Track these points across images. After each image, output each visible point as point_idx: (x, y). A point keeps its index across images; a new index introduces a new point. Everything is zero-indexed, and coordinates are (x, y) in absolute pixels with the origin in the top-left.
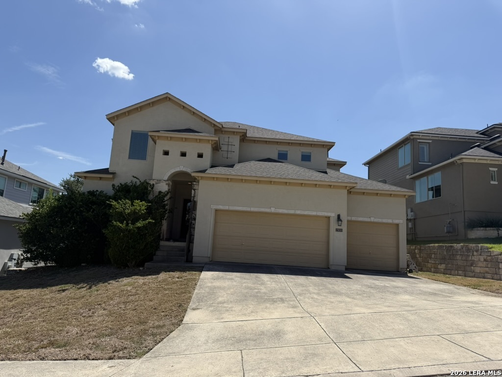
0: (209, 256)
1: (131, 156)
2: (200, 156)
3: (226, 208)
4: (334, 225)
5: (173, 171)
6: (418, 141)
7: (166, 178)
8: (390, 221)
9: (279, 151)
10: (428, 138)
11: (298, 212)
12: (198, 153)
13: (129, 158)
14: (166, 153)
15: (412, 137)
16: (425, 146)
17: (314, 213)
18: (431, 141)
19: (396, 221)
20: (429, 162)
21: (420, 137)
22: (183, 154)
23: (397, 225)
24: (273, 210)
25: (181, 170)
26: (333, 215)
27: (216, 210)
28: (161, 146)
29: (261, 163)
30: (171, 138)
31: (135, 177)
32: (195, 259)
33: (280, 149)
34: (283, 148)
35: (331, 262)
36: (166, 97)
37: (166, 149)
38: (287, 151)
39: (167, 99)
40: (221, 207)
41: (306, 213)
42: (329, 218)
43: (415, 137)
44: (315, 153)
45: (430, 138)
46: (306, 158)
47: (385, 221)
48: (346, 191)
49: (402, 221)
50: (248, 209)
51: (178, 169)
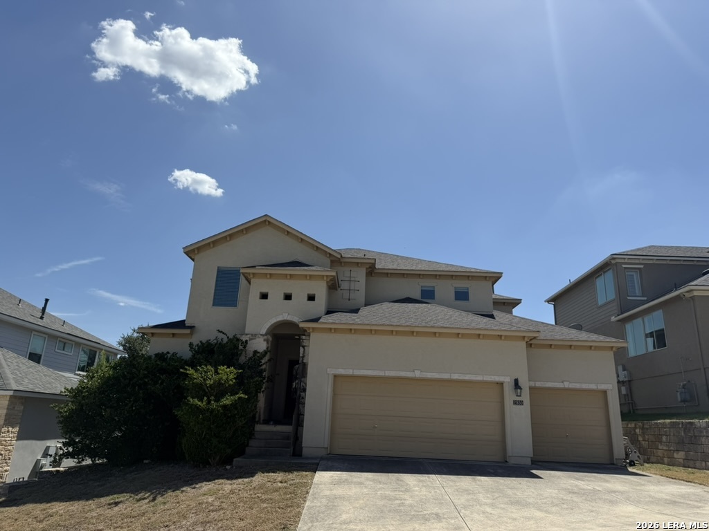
0: (326, 446)
1: (217, 302)
2: (311, 298)
3: (350, 372)
4: (510, 396)
5: (274, 321)
6: (624, 266)
7: (264, 331)
8: (593, 386)
9: (422, 287)
10: (638, 261)
11: (455, 377)
12: (308, 295)
13: (213, 305)
14: (264, 296)
15: (613, 262)
16: (634, 274)
17: (479, 378)
18: (642, 266)
19: (603, 387)
20: (643, 296)
21: (626, 261)
22: (288, 297)
23: (605, 392)
24: (418, 374)
25: (285, 318)
26: (507, 380)
27: (335, 376)
28: (258, 286)
29: (397, 304)
30: (271, 275)
31: (221, 332)
32: (305, 452)
33: (423, 284)
34: (428, 283)
35: (509, 453)
36: (265, 221)
37: (264, 290)
38: (434, 287)
39: (266, 222)
40: (341, 372)
41: (467, 377)
42: (501, 384)
43: (617, 261)
44: (474, 289)
45: (641, 261)
46: (462, 296)
47: (585, 386)
48: (524, 344)
49: (611, 387)
50: (381, 373)
51: (280, 318)
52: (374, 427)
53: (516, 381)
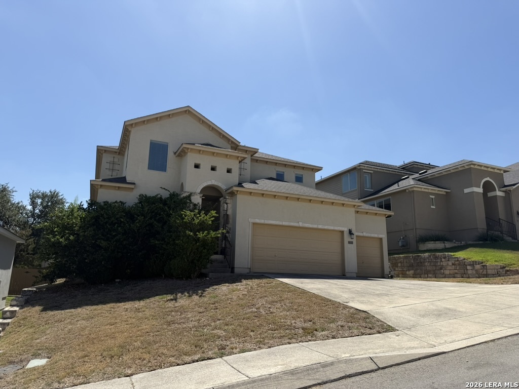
0: (249, 267)
1: (151, 167)
2: (229, 171)
3: (262, 221)
4: (347, 238)
5: (205, 184)
6: (364, 171)
7: (199, 191)
8: (376, 236)
10: (370, 169)
11: (320, 227)
13: (149, 169)
14: (197, 166)
15: (358, 168)
16: (367, 176)
17: (332, 228)
18: (372, 172)
19: (380, 236)
20: (371, 189)
21: (366, 168)
22: (213, 169)
23: (381, 239)
24: (301, 224)
25: (213, 183)
26: (346, 230)
27: (254, 224)
28: (191, 159)
29: (268, 180)
32: (236, 270)
33: (277, 170)
34: (281, 169)
37: (198, 162)
38: (284, 172)
40: (257, 221)
41: (326, 227)
42: (342, 232)
43: (361, 167)
45: (372, 169)
46: (299, 180)
47: (373, 235)
49: (384, 236)
50: (280, 223)
51: (209, 183)
52: (276, 256)
53: (350, 230)
